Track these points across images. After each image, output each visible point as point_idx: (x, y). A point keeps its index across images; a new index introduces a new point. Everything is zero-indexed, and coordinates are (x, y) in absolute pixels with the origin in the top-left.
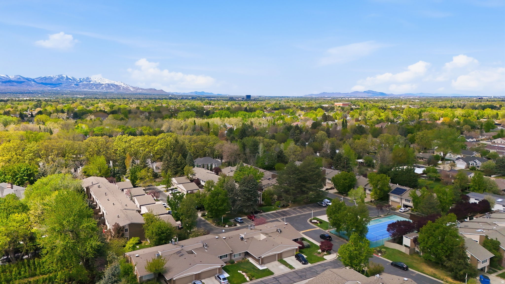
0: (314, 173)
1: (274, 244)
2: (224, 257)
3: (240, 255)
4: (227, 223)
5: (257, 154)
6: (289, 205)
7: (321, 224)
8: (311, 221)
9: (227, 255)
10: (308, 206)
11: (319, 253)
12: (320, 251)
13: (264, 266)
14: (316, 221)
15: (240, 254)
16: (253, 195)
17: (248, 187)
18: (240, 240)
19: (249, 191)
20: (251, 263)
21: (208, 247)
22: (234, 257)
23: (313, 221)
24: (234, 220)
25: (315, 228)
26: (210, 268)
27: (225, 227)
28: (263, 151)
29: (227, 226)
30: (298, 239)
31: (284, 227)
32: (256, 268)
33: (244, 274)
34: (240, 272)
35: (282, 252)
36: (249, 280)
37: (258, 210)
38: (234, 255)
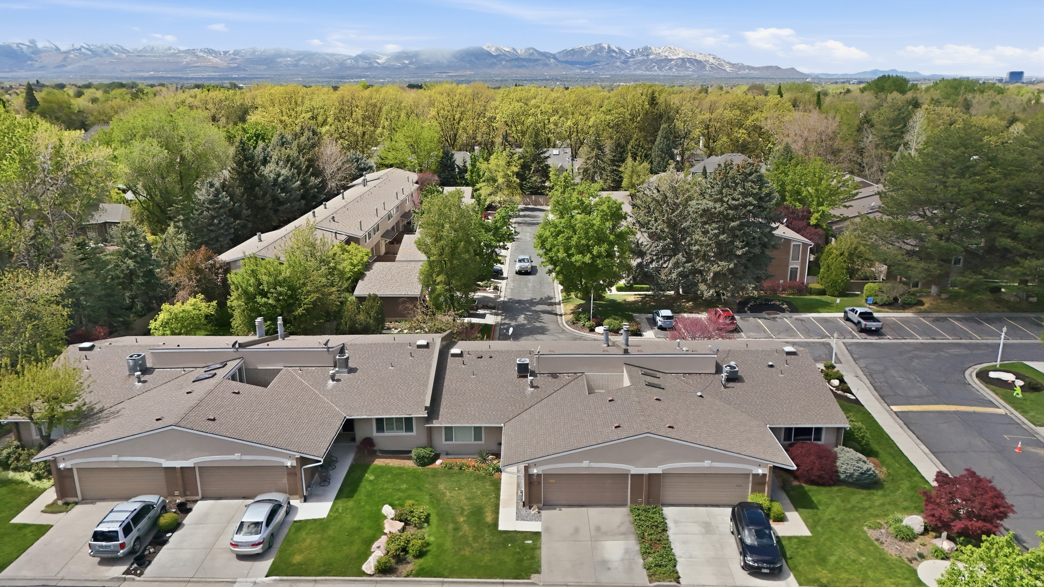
1: (625, 426)
2: (399, 428)
3: (478, 437)
4: (606, 321)
5: (901, 148)
6: (922, 304)
7: (1032, 396)
8: (983, 376)
10: (1011, 319)
11: (908, 536)
12: (915, 522)
13: (537, 518)
14: (1009, 377)
15: (478, 430)
17: (721, 201)
19: (724, 218)
20: (497, 485)
21: (352, 371)
22: (449, 438)
23: (992, 375)
24: (651, 316)
27: (592, 330)
28: (923, 138)
29: (599, 329)
30: (819, 430)
31: (770, 363)
32: (489, 519)
33: (392, 526)
34: (387, 510)
35: (658, 470)
36: (369, 566)
37: (772, 300)
38: (449, 430)
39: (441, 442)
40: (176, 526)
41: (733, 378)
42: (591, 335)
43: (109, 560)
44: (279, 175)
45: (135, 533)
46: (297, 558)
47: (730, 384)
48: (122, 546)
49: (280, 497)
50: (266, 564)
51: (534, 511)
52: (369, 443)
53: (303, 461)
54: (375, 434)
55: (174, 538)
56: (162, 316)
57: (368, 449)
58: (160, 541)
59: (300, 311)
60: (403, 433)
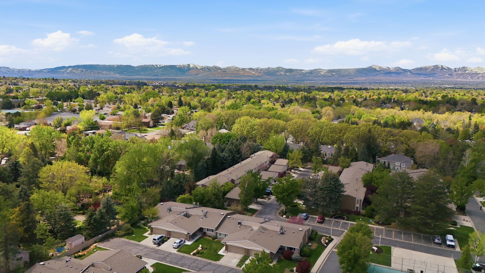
4: (286, 214)
12: (295, 269)
13: (225, 253)
14: (376, 249)
21: (207, 217)
26: (178, 230)
29: (284, 216)
30: (295, 249)
31: (294, 232)
32: (217, 251)
33: (200, 248)
34: (200, 246)
35: (249, 248)
36: (192, 254)
38: (220, 233)
39: (218, 235)
40: (166, 241)
41: (282, 233)
42: (281, 217)
43: (155, 244)
44: (225, 156)
45: (159, 240)
46: (182, 250)
47: (281, 235)
48: (157, 242)
49: (183, 239)
50: (177, 250)
52: (205, 233)
53: (188, 233)
54: (207, 232)
55: (165, 243)
56: (179, 198)
57: (205, 234)
58: (163, 243)
59: (204, 201)
60: (212, 232)
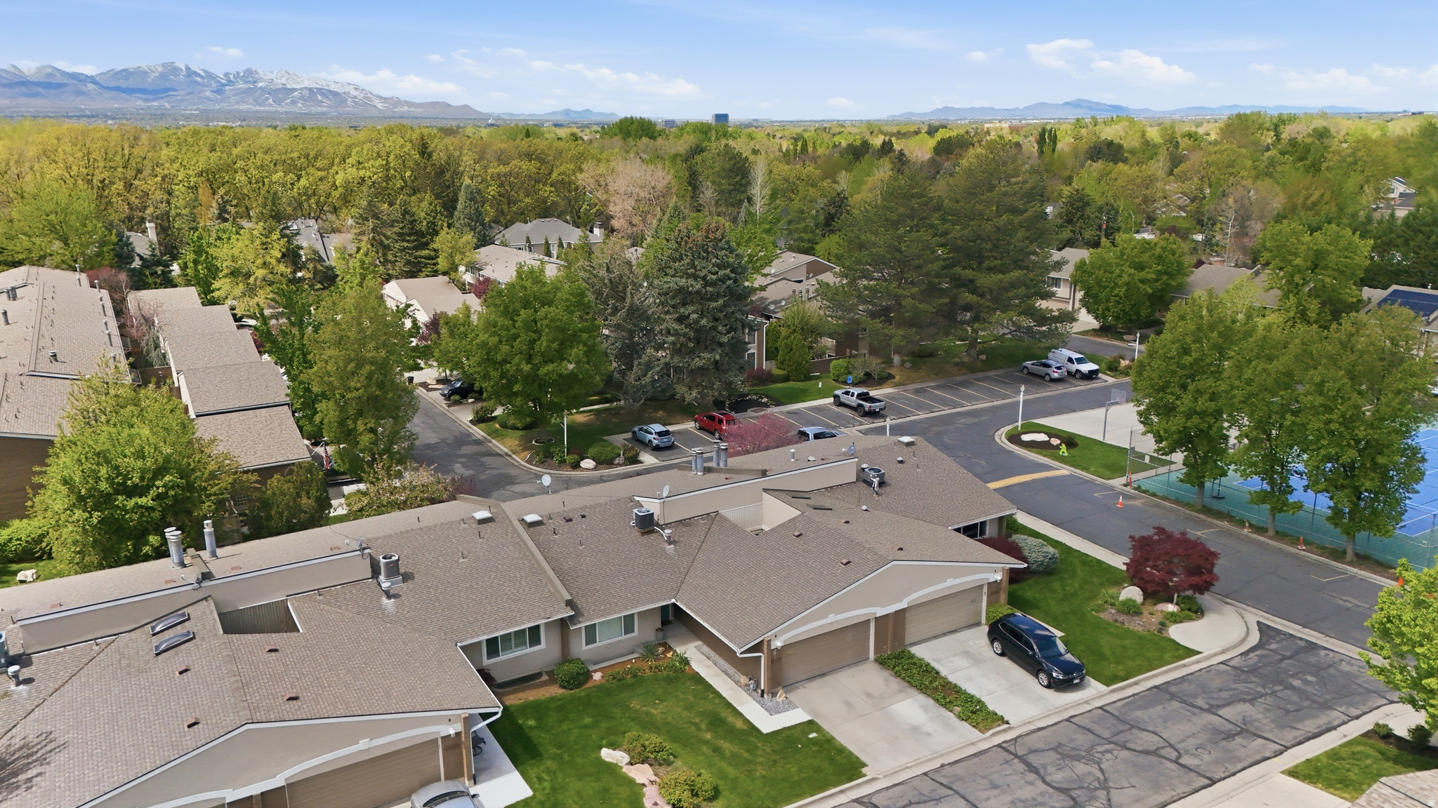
0: (1018, 219)
1: (855, 560)
2: (521, 644)
3: (629, 628)
5: (746, 204)
7: (1075, 451)
8: (1014, 438)
9: (535, 631)
12: (1132, 593)
13: (790, 705)
14: (1042, 437)
15: (629, 620)
16: (721, 315)
17: (695, 277)
18: (636, 533)
19: (701, 297)
20: (698, 679)
21: (407, 577)
22: (591, 639)
23: (1026, 438)
24: (629, 435)
25: (1048, 468)
27: (576, 466)
29: (588, 463)
30: (983, 524)
31: (900, 459)
32: (739, 724)
33: (640, 773)
34: (607, 754)
35: (903, 605)
37: (747, 395)
38: (590, 628)
39: (581, 648)
42: (576, 473)
47: (881, 490)
51: (781, 697)
54: (486, 662)
60: (529, 650)
